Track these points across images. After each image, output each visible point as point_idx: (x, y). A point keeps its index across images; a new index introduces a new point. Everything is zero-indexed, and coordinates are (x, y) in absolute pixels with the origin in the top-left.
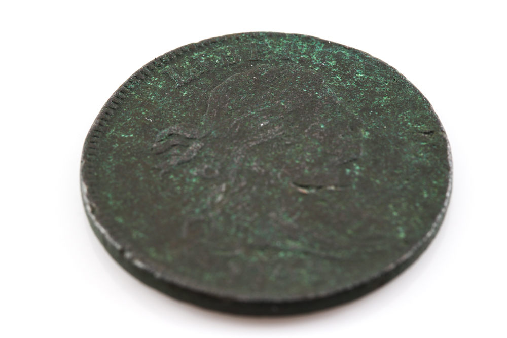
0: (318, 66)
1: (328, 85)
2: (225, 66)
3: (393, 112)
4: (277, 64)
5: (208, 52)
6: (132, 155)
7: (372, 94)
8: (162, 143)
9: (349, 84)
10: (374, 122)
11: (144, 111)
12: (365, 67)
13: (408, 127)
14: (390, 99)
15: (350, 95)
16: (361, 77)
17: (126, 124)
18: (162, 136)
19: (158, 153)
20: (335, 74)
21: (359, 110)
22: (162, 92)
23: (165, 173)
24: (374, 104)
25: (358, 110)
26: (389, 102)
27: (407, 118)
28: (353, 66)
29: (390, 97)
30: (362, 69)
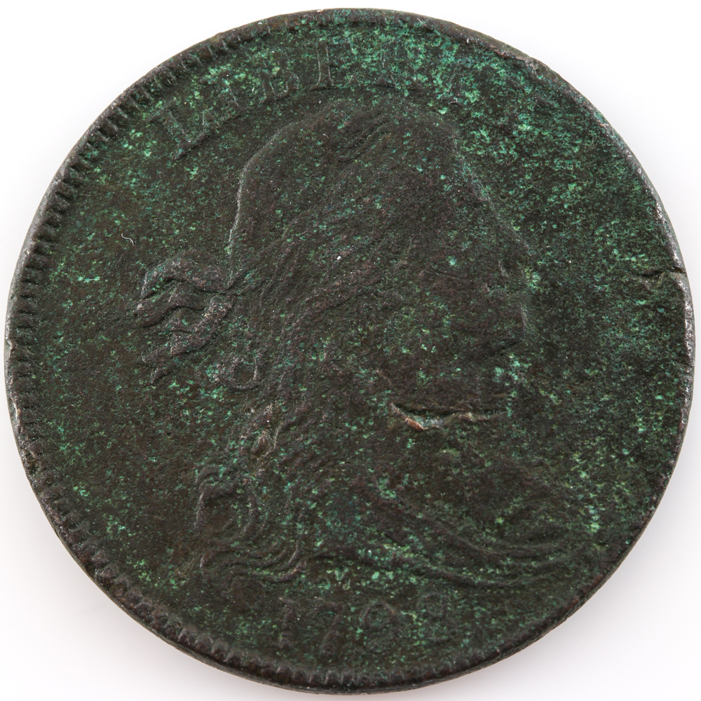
0: (444, 102)
1: (464, 153)
2: (269, 102)
3: (585, 224)
4: (369, 97)
5: (237, 65)
6: (98, 329)
7: (548, 178)
8: (154, 300)
9: (504, 152)
10: (548, 250)
11: (119, 217)
12: (536, 107)
13: (612, 262)
14: (580, 188)
15: (506, 180)
16: (527, 132)
17: (86, 249)
18: (152, 284)
19: (147, 326)
20: (478, 124)
21: (523, 218)
22: (151, 168)
23: (161, 376)
24: (551, 203)
25: (519, 219)
26: (579, 196)
27: (611, 237)
28: (513, 103)
29: (581, 185)
30: (530, 112)
